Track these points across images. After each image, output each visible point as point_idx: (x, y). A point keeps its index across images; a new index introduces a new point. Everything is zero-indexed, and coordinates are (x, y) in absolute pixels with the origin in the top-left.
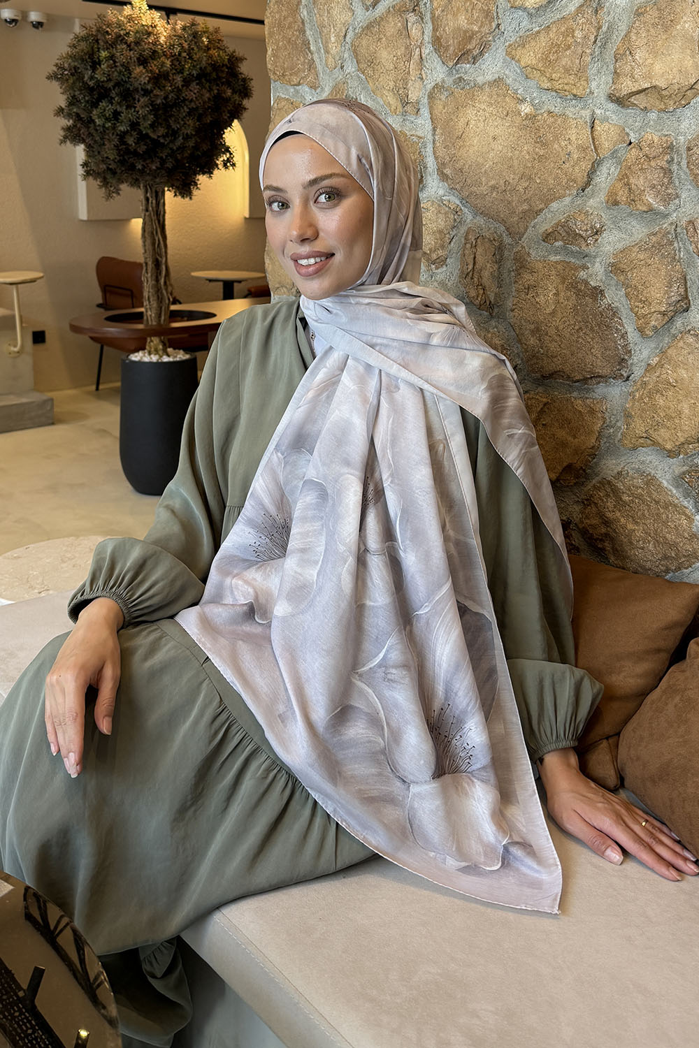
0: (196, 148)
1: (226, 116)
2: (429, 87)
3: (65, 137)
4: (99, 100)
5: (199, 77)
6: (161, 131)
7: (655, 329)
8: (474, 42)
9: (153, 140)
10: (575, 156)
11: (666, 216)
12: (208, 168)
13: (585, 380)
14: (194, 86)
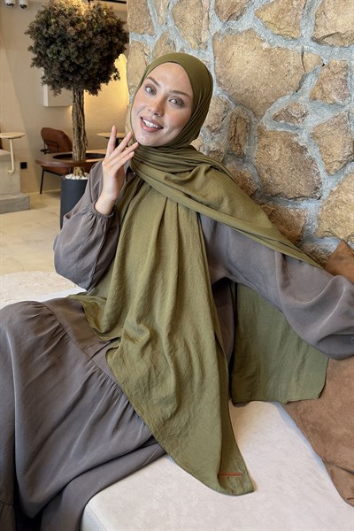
0: (100, 69)
1: (115, 53)
2: (213, 34)
3: (34, 64)
4: (50, 44)
5: (101, 32)
6: (82, 60)
7: (336, 171)
8: (237, 9)
9: (77, 65)
10: (293, 72)
11: (343, 107)
12: (106, 79)
13: (295, 198)
14: (99, 37)
